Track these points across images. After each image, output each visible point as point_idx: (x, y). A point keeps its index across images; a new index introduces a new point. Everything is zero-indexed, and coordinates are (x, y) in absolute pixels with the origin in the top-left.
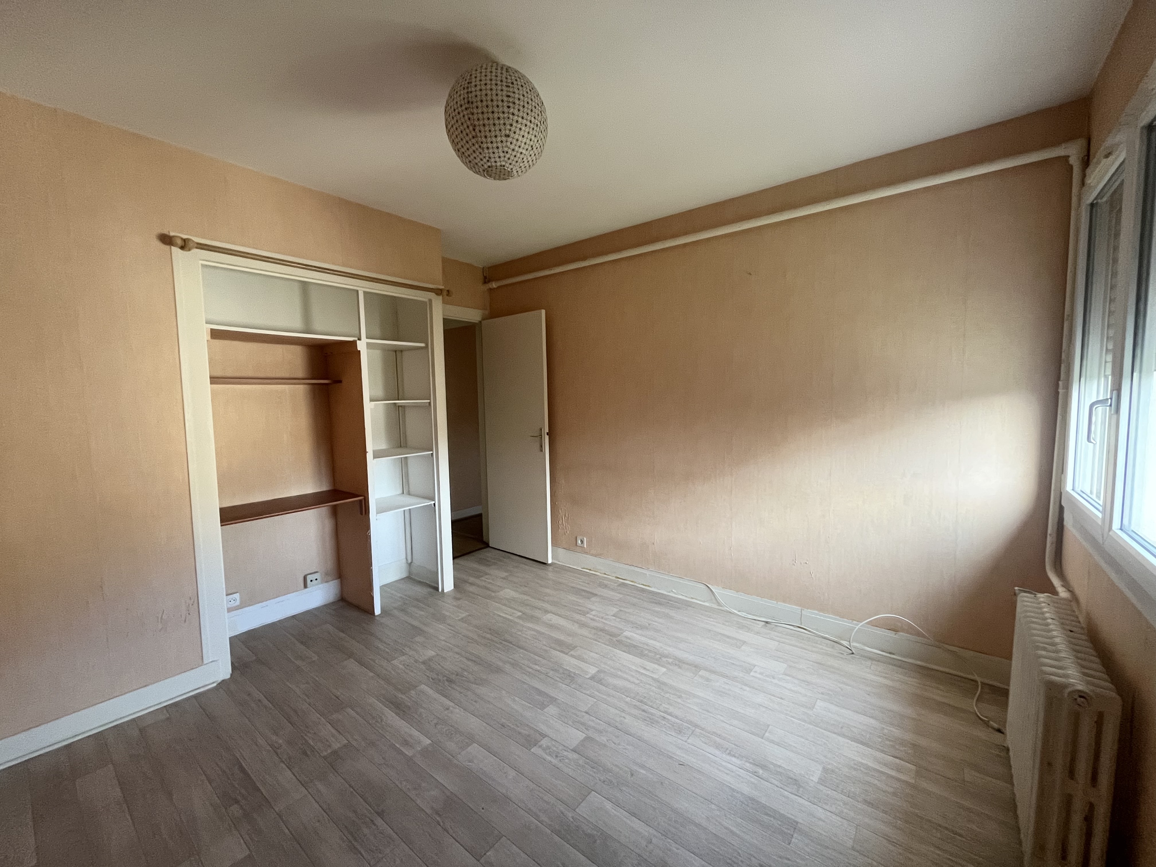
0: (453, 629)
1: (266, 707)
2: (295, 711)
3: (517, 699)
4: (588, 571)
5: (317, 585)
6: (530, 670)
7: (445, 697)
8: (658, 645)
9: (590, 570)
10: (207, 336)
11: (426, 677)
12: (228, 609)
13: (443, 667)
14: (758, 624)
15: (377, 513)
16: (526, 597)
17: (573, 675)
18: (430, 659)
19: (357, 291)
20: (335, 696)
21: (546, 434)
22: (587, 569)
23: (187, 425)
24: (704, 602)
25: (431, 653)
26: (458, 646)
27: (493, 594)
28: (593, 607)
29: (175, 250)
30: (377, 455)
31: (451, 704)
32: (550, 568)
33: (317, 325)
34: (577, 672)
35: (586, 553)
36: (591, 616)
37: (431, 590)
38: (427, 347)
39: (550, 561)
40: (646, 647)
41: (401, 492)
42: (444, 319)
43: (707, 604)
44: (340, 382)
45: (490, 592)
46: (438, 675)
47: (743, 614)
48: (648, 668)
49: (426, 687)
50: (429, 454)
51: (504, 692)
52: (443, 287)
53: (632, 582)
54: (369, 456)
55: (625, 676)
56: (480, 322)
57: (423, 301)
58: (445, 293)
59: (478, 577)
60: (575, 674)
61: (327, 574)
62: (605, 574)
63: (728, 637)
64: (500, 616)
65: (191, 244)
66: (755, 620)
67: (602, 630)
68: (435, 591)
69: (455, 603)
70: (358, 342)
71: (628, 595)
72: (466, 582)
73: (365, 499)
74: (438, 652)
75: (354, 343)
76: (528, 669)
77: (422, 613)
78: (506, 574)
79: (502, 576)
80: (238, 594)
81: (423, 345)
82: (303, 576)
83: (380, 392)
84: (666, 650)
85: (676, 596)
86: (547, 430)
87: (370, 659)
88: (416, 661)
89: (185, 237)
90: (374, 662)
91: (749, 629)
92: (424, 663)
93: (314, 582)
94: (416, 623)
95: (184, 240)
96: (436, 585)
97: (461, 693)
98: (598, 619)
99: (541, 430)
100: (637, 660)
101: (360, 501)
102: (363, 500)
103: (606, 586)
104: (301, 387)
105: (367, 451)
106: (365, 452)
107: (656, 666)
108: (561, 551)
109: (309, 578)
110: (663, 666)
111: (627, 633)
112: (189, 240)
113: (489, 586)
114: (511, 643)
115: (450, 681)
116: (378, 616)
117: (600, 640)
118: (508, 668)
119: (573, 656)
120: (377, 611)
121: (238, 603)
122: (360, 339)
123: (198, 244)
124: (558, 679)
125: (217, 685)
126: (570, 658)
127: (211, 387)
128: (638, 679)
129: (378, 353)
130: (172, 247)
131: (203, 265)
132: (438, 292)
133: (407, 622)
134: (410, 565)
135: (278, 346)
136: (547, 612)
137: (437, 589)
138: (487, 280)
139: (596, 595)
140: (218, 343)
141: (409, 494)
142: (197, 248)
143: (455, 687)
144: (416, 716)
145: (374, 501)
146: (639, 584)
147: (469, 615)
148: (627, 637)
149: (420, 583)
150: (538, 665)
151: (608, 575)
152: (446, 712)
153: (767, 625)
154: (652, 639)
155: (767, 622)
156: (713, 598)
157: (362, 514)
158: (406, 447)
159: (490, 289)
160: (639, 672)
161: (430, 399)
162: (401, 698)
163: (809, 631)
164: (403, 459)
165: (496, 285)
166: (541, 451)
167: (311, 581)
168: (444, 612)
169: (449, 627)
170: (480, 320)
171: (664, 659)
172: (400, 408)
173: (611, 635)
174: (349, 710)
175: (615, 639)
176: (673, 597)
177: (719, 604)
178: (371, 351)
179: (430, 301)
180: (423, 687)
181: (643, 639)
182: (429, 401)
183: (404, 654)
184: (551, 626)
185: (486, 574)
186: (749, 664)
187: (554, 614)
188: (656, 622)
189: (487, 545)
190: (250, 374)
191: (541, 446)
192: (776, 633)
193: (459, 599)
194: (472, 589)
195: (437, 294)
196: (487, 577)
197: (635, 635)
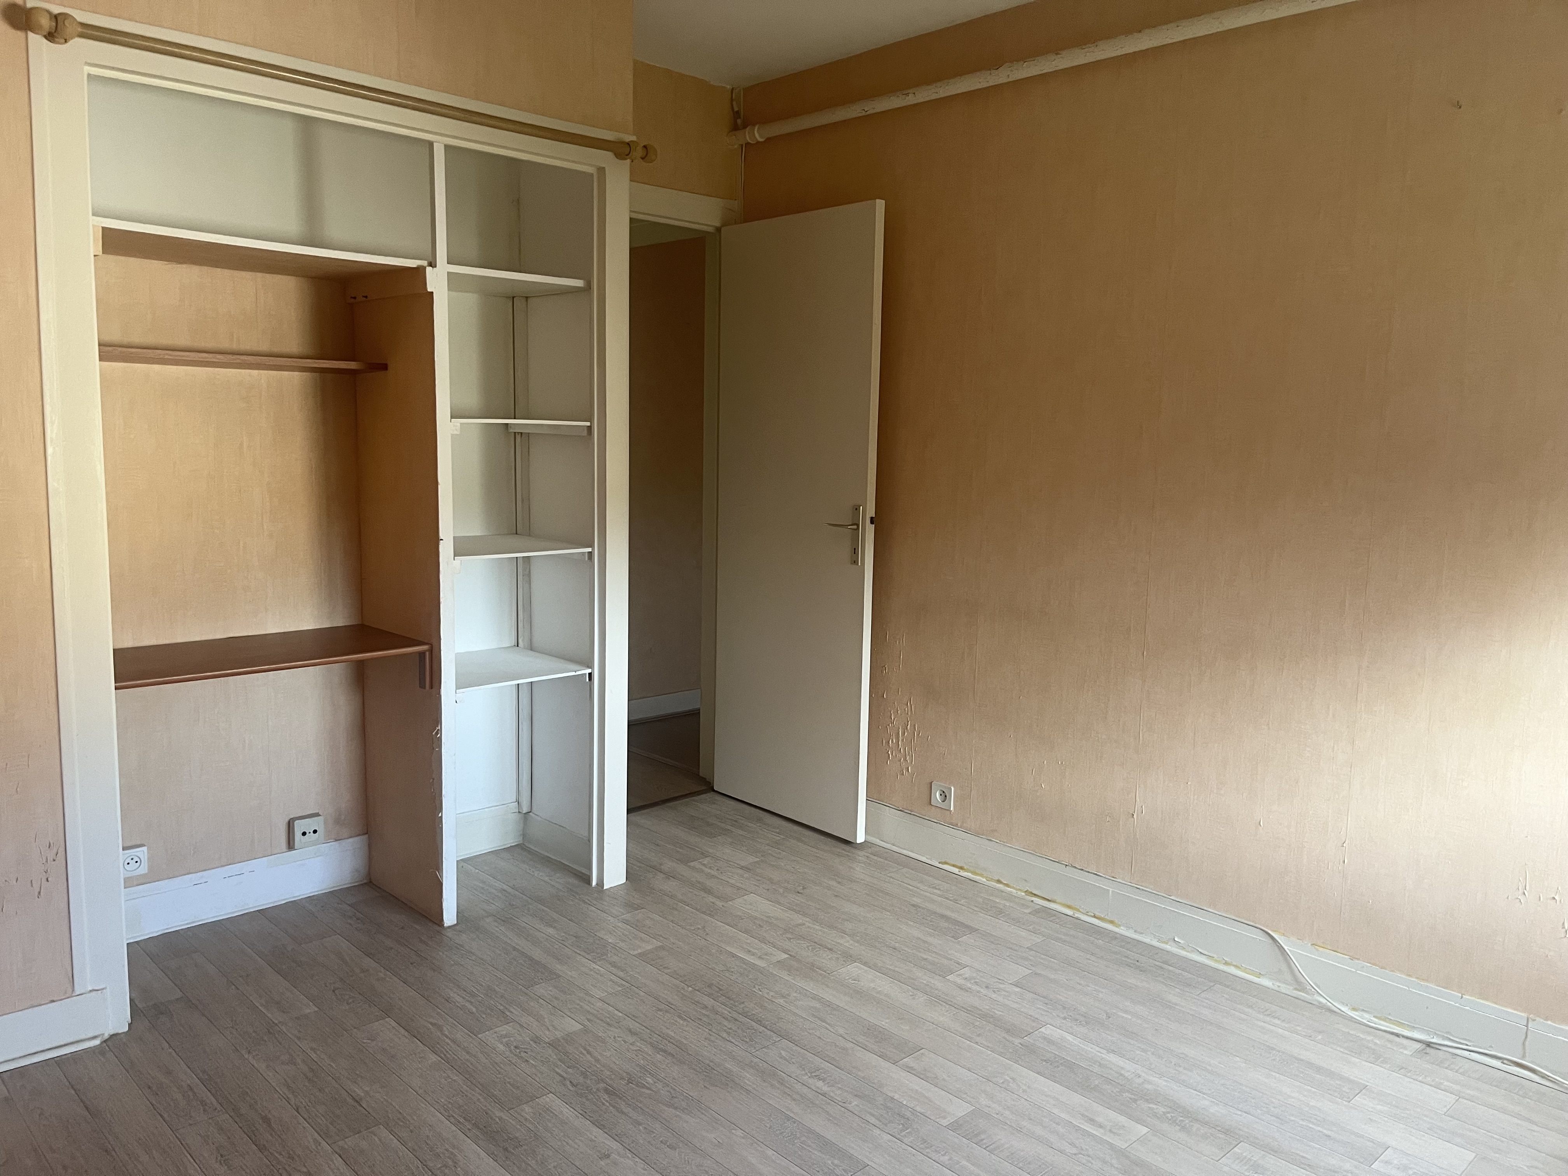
0: (621, 974)
1: (203, 1103)
2: (266, 1120)
3: (770, 1152)
4: (956, 870)
5: (314, 844)
6: (805, 1090)
7: (601, 1127)
8: (1128, 1067)
9: (961, 868)
10: (94, 245)
11: (558, 1078)
12: (126, 880)
13: (597, 1061)
14: (1405, 1048)
15: (458, 687)
16: (799, 919)
17: (908, 1114)
18: (569, 1038)
19: (431, 144)
20: (354, 1099)
21: (868, 521)
22: (954, 866)
23: (50, 451)
24: (1260, 975)
25: (572, 1026)
26: (634, 1018)
27: (719, 904)
28: (965, 959)
29: (36, 40)
30: (463, 548)
31: (615, 1145)
32: (861, 855)
33: (334, 229)
34: (918, 1109)
35: (954, 825)
36: (960, 981)
37: (572, 880)
38: (588, 287)
39: (861, 838)
40: (1096, 1069)
41: (514, 642)
42: (632, 220)
43: (1266, 982)
44: (384, 367)
45: (711, 899)
46: (586, 1077)
47: (1365, 1018)
48: (1100, 1119)
49: (558, 1102)
50: (583, 553)
51: (739, 1133)
52: (634, 138)
53: (1069, 907)
54: (446, 549)
55: (1039, 1131)
56: (718, 230)
57: (588, 173)
58: (639, 152)
59: (685, 861)
60: (914, 1111)
61: (338, 821)
62: (999, 882)
63: (1319, 1069)
64: (734, 956)
65: (70, 28)
66: (1397, 1035)
67: (985, 1016)
68: (586, 885)
69: (627, 916)
70: (429, 270)
71: (1057, 939)
72: (657, 869)
73: (431, 651)
74: (587, 1023)
75: (419, 272)
76: (798, 1087)
77: (550, 931)
78: (751, 859)
79: (743, 863)
80: (145, 849)
81: (579, 283)
82: (287, 820)
83: (472, 399)
84: (1149, 1082)
85: (1183, 953)
86: (871, 511)
87: (431, 1023)
88: (536, 1040)
89: (56, 9)
90: (441, 1031)
91: (1377, 1057)
92: (553, 1045)
93: (311, 836)
94: (537, 954)
95: (56, 17)
96: (584, 871)
97: (640, 1124)
98: (975, 987)
99: (857, 509)
100: (1076, 1099)
101: (422, 654)
102: (427, 653)
103: (999, 912)
104: (296, 377)
105: (441, 537)
106: (435, 540)
107: (1122, 1119)
108: (889, 816)
109: (299, 827)
110: (1138, 1121)
111: (1048, 1031)
112: (65, 16)
113: (710, 883)
114: (759, 1022)
115: (611, 1092)
116: (449, 927)
117: (978, 1039)
118: (749, 1078)
119: (909, 1070)
120: (450, 917)
121: (143, 869)
122: (432, 264)
123: (83, 25)
124: (873, 1120)
125: (102, 1043)
126: (904, 1074)
127: (100, 366)
128: (1072, 1144)
129: (470, 300)
130: (31, 35)
131: (89, 75)
132: (621, 150)
133: (515, 949)
134: (526, 817)
135: (244, 274)
136: (848, 957)
137: (588, 880)
138: (739, 121)
139: (972, 930)
140: (119, 263)
141: (531, 648)
142: (82, 36)
143: (623, 1106)
144: (533, 1163)
145: (452, 657)
146: (1086, 914)
147: (662, 948)
148: (1050, 1041)
149: (547, 861)
150: (824, 1080)
151: (1007, 885)
152: (602, 1163)
153: (1428, 1050)
154: (1113, 1052)
155: (1429, 1045)
156: (1284, 967)
157: (422, 686)
158: (530, 535)
159: (748, 144)
160: (1078, 1129)
161: (590, 420)
162: (500, 1118)
163: (1544, 1076)
164: (520, 562)
165: (761, 136)
166: (855, 562)
167: (304, 834)
168: (601, 934)
169: (614, 970)
170: (718, 224)
171: (1145, 1105)
172: (518, 437)
173: (1008, 1031)
174: (384, 1133)
175: (1017, 1041)
176: (1174, 955)
177: (1300, 985)
178: (454, 294)
179: (601, 171)
180: (550, 1100)
181: (1092, 1049)
182: (588, 424)
183: (507, 1021)
184: (859, 994)
185: (704, 855)
186: (1372, 1141)
187: (865, 964)
188: (1126, 1012)
189: (709, 787)
190: (182, 341)
191: (855, 551)
192: (1450, 1073)
193: (639, 907)
194: (670, 886)
195: (620, 156)
196: (706, 861)
197: (1070, 1038)
